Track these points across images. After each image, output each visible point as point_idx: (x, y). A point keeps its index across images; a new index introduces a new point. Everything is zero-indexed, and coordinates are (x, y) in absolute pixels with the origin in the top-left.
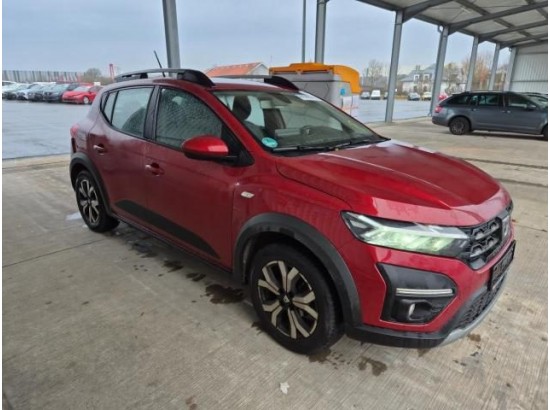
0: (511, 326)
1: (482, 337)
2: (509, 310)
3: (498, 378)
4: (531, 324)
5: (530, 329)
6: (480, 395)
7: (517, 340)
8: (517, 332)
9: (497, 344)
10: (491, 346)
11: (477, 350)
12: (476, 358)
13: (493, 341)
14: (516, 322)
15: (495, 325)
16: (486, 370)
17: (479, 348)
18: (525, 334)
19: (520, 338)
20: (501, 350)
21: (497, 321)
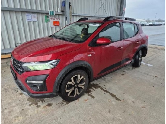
0: (17, 105)
1: (20, 95)
2: (23, 110)
3: (9, 91)
4: (13, 111)
5: (12, 108)
6: (10, 87)
7: (12, 102)
8: (14, 104)
9: (16, 97)
10: (16, 95)
11: (18, 92)
12: (16, 91)
13: (17, 97)
14: (17, 107)
15: (21, 101)
16: (12, 91)
17: (18, 93)
18: (11, 105)
19: (12, 103)
20: (13, 96)
21: (22, 103)
